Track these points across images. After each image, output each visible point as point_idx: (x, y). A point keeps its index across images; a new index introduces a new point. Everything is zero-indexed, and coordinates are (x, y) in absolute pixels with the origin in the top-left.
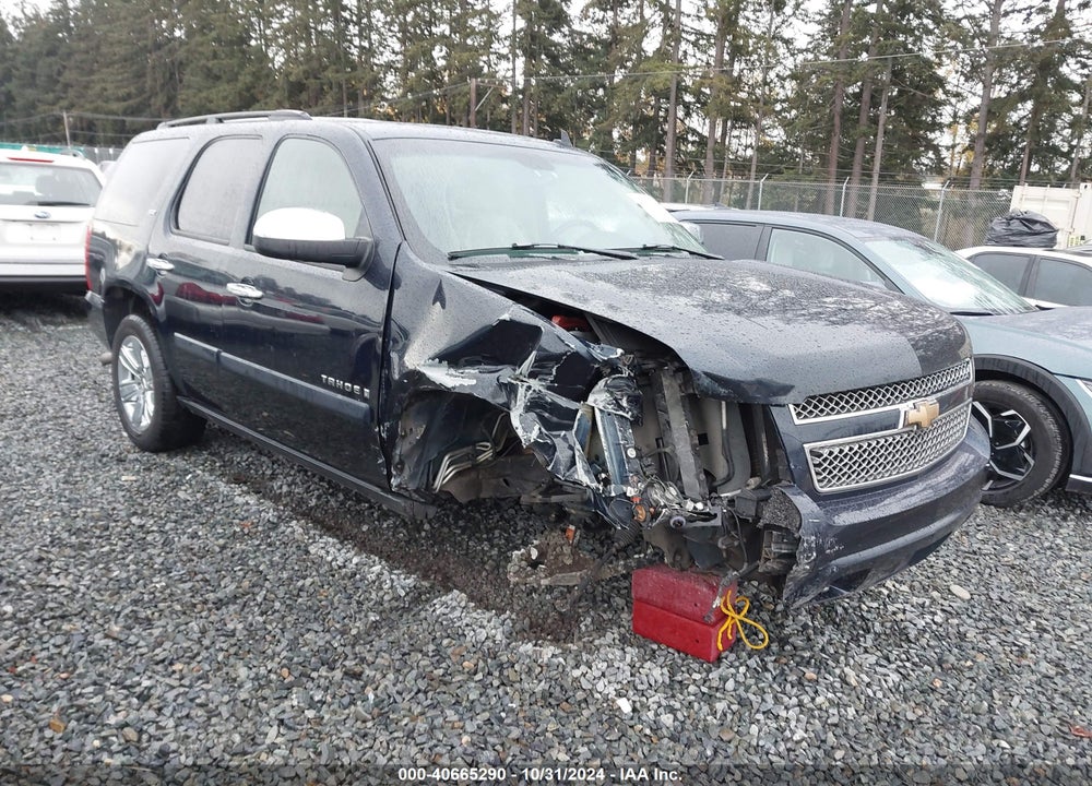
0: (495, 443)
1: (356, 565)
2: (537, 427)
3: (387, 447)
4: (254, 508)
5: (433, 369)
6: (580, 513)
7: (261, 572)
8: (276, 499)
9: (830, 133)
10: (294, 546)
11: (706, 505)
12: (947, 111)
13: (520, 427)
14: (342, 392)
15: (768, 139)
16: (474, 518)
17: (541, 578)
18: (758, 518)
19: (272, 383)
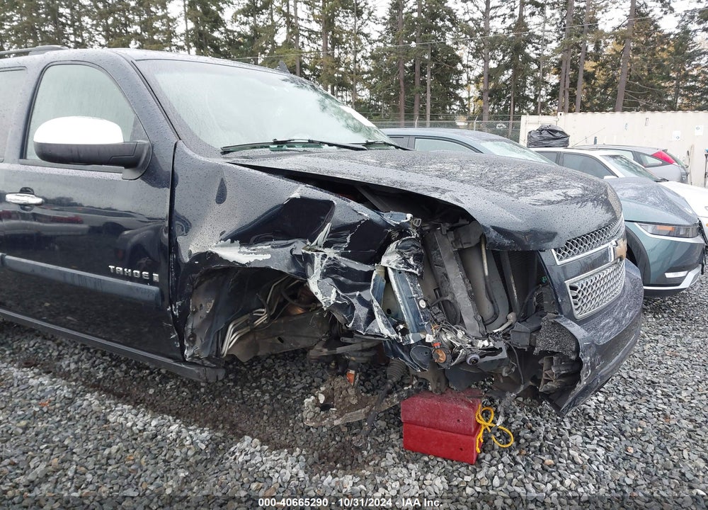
0: (270, 310)
1: (155, 426)
2: (334, 290)
3: (180, 323)
4: (49, 388)
5: (224, 248)
6: (360, 359)
7: (67, 447)
8: (66, 376)
9: (397, 91)
10: (93, 417)
11: (489, 341)
12: (464, 76)
13: (319, 292)
14: (132, 278)
15: (359, 98)
16: (240, 371)
17: (334, 419)
18: (532, 347)
19: (60, 278)
